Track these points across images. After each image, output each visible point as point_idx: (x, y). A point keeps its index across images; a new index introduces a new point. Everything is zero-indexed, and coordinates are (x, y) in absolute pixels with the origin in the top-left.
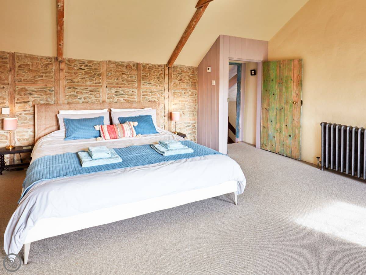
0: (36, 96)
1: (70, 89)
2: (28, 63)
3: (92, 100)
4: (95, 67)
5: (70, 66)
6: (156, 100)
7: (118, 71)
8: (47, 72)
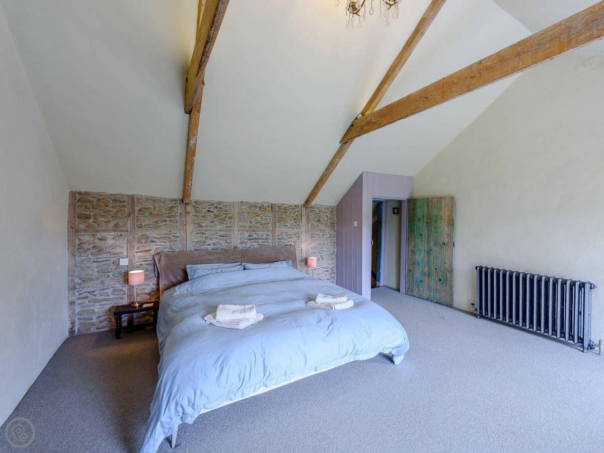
0: (158, 243)
1: (197, 235)
2: (150, 206)
3: (222, 246)
4: (226, 209)
5: (198, 209)
6: (292, 244)
7: (251, 213)
8: (172, 216)
